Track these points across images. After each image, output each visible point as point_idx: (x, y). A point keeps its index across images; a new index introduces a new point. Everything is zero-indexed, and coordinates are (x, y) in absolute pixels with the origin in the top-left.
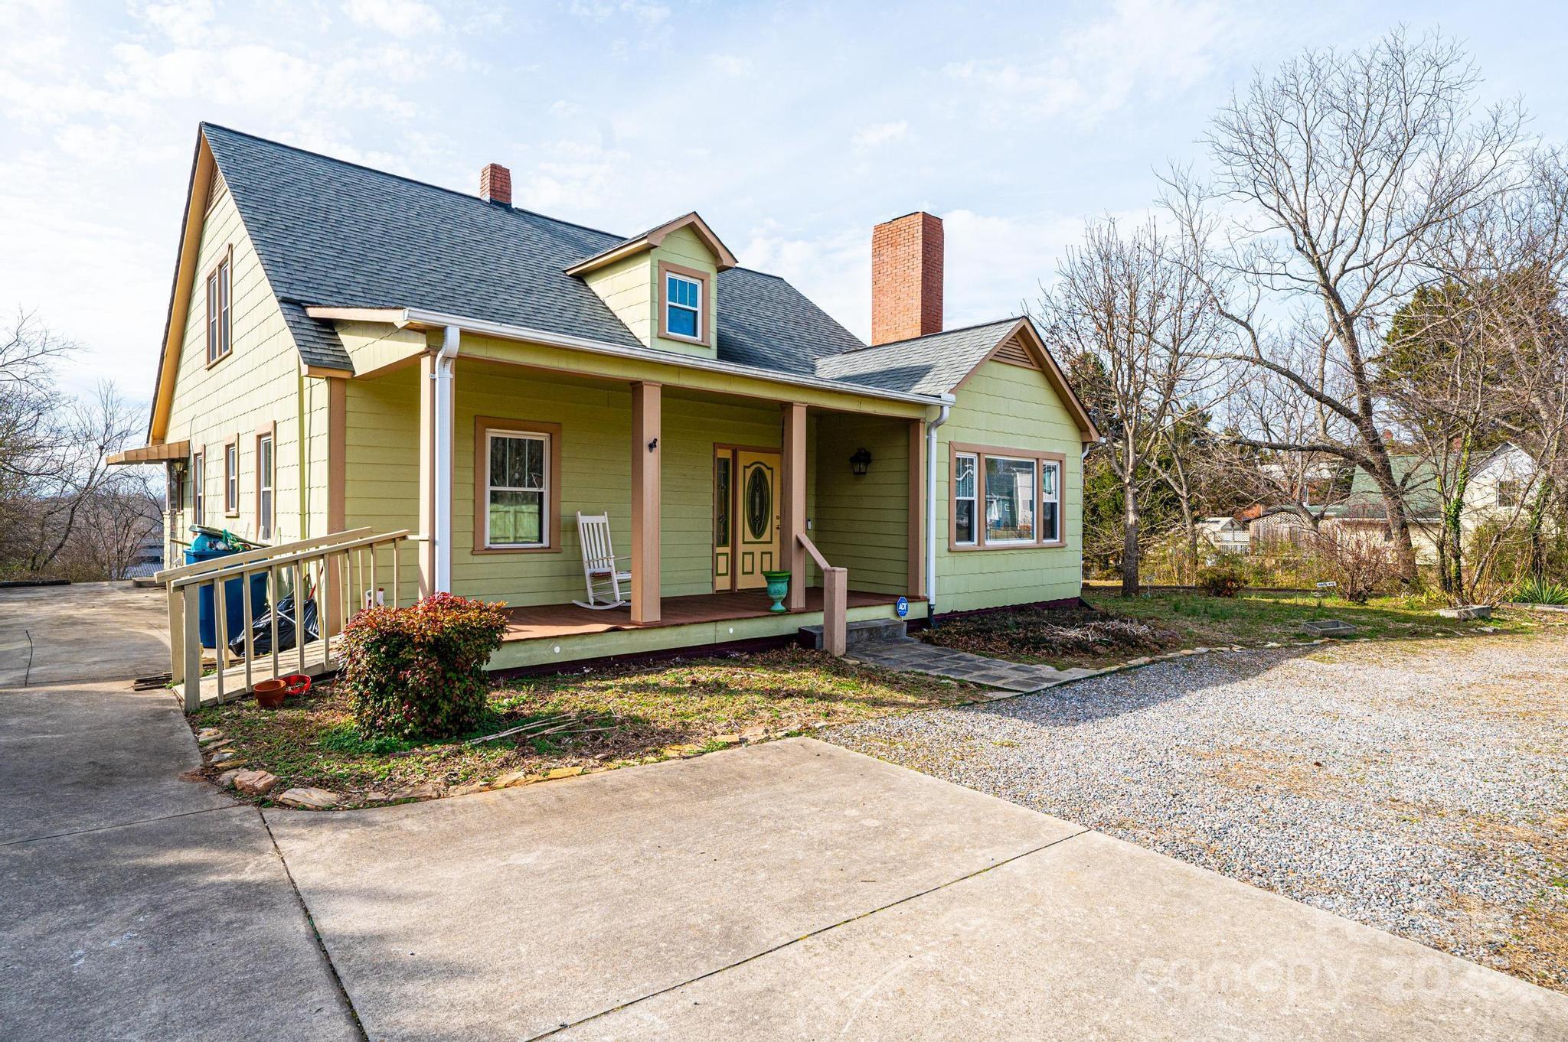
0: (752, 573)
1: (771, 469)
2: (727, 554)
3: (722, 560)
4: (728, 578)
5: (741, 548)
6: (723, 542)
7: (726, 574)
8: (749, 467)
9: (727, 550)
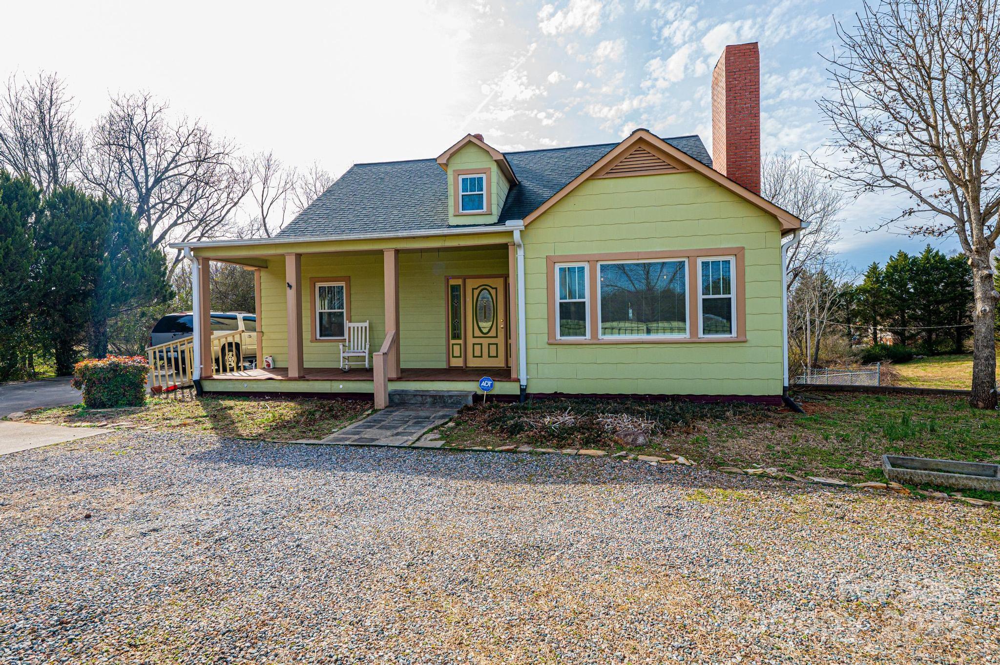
0: (481, 357)
1: (496, 288)
2: (460, 344)
3: (457, 349)
4: (461, 360)
5: (471, 341)
6: (456, 336)
7: (460, 357)
8: (476, 289)
9: (461, 342)
